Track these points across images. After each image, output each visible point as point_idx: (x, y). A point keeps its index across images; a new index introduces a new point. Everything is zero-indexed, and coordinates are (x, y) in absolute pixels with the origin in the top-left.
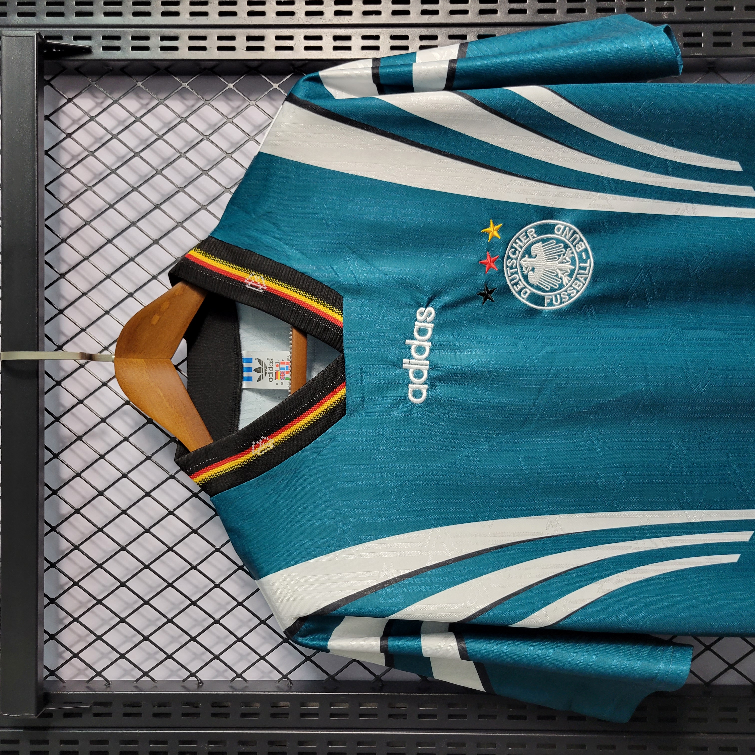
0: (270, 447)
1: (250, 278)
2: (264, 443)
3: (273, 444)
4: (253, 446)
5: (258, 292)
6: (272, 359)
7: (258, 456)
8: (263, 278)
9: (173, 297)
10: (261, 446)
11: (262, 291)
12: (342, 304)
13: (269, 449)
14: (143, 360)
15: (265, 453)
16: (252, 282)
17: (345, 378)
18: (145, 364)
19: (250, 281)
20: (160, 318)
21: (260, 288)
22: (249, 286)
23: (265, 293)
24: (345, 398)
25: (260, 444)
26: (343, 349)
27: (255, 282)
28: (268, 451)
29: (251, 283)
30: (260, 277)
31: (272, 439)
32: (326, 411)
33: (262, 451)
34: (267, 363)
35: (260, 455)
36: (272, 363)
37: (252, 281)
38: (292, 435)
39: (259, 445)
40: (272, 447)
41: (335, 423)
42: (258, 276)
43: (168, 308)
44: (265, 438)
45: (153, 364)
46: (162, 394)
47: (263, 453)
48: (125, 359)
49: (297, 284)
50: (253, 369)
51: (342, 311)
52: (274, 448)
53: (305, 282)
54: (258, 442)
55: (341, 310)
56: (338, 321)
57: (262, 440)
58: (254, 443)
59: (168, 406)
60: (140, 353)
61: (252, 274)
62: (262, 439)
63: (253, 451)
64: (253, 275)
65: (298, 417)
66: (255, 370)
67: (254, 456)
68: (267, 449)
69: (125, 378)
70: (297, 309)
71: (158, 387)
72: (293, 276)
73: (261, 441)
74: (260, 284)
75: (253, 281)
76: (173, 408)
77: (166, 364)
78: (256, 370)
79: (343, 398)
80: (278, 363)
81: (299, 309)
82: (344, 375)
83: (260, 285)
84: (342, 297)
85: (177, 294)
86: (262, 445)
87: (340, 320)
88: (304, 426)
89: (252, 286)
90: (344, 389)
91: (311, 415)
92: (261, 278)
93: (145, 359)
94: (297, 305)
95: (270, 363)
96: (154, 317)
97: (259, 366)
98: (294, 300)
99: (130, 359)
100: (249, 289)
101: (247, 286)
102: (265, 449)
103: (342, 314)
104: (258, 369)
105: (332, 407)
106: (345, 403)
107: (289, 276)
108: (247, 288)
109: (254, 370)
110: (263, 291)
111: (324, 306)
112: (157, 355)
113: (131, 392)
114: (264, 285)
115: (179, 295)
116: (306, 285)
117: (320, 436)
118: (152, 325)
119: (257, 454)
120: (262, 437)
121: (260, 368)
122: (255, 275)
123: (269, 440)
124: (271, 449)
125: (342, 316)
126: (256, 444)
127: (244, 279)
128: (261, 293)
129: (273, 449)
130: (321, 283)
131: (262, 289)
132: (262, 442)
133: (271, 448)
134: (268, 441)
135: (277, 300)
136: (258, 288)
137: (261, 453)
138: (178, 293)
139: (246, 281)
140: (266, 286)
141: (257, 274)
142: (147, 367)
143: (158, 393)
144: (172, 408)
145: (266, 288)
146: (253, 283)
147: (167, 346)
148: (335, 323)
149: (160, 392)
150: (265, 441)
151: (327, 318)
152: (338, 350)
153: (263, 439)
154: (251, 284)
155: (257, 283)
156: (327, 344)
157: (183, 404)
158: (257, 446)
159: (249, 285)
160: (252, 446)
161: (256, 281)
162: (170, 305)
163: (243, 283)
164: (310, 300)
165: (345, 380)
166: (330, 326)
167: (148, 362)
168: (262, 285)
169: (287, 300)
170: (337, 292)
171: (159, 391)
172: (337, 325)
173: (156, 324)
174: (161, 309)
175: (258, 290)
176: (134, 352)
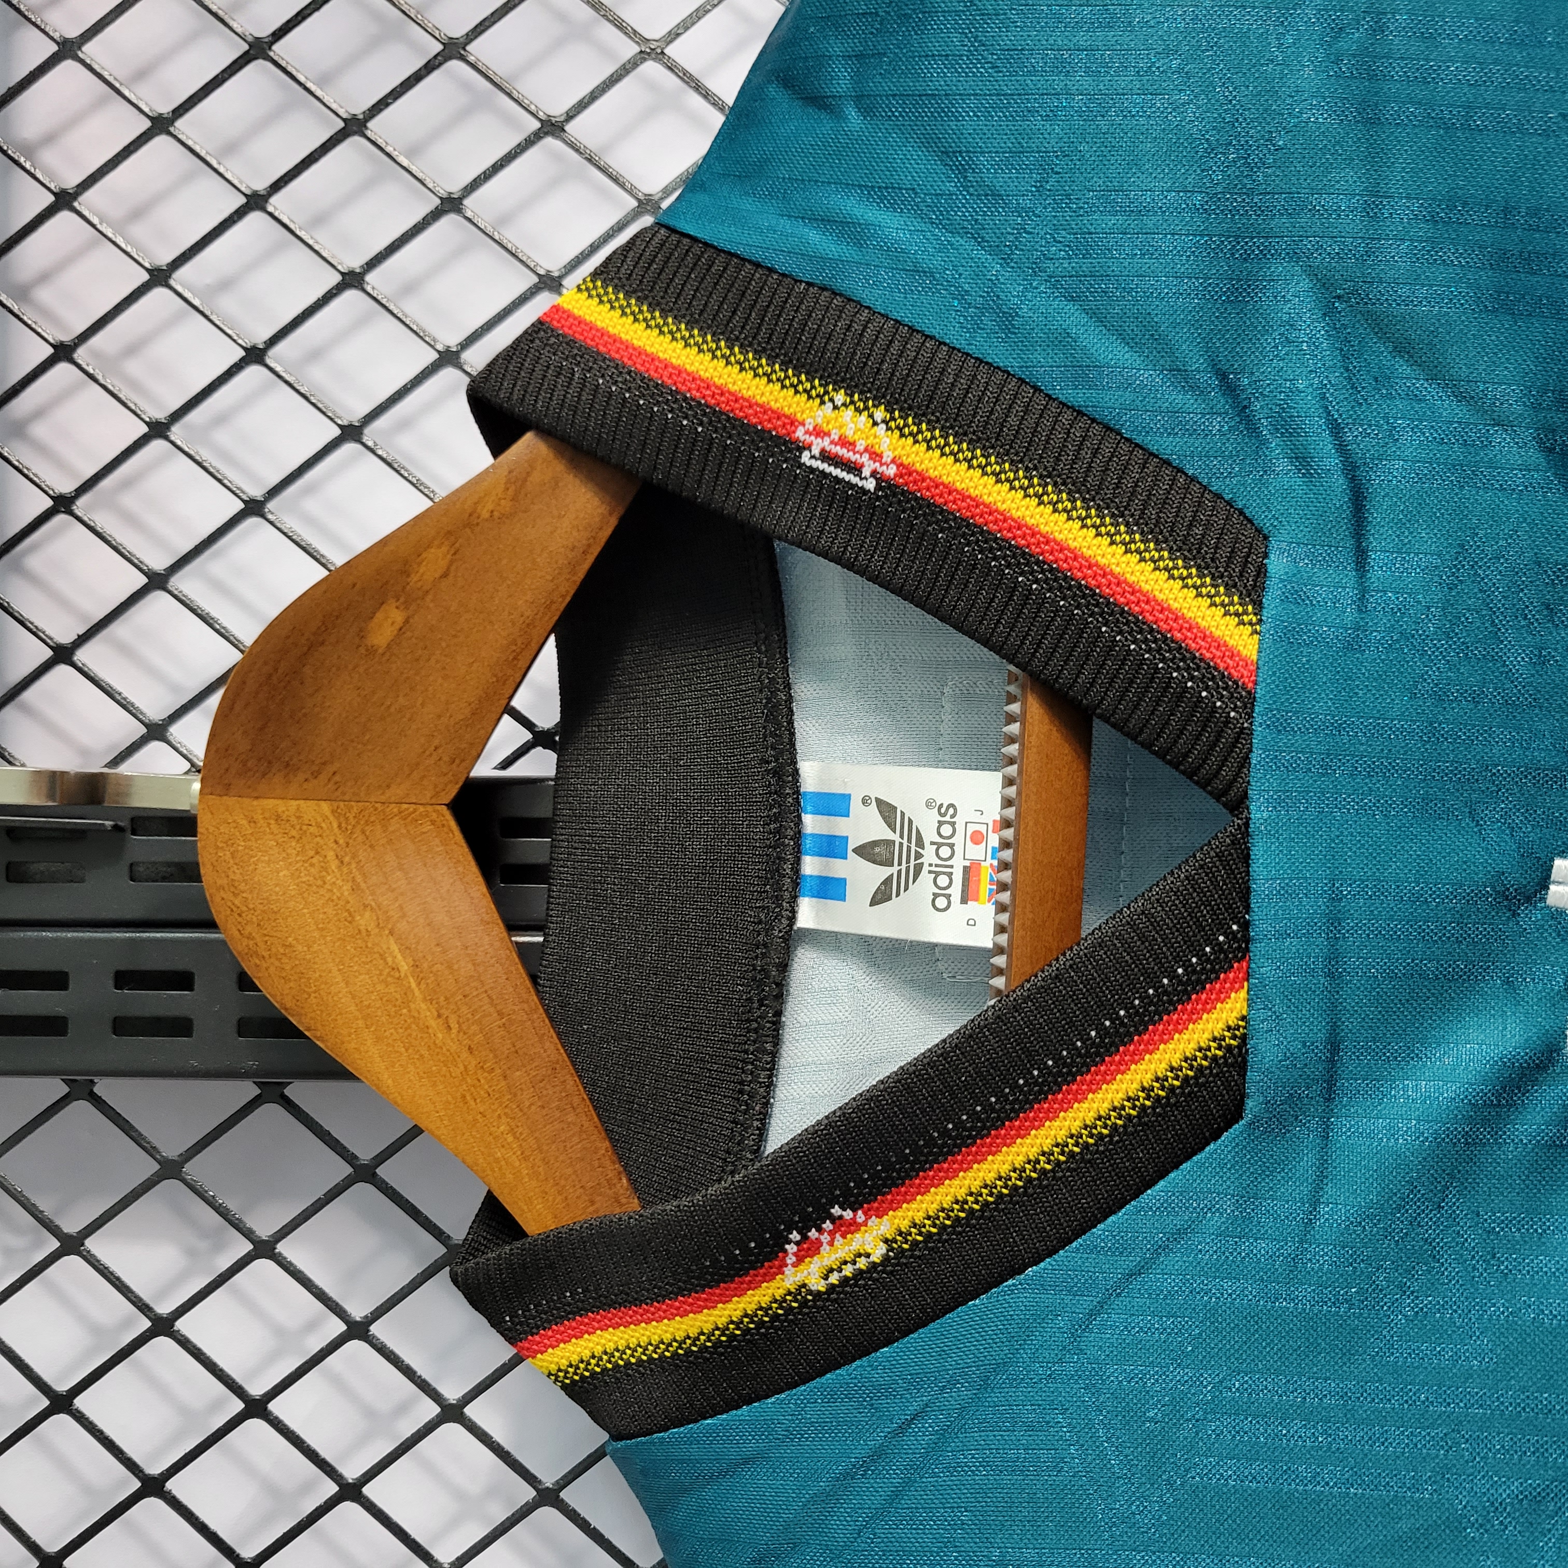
0: (868, 1256)
1: (819, 420)
2: (844, 1236)
3: (886, 1241)
4: (791, 1248)
5: (852, 486)
6: (951, 805)
7: (810, 1292)
8: (884, 421)
9: (468, 525)
10: (825, 1247)
11: (870, 485)
12: (1262, 571)
13: (862, 1263)
14: (325, 807)
15: (845, 1281)
16: (827, 441)
17: (1247, 940)
18: (335, 825)
19: (819, 432)
20: (407, 621)
21: (866, 472)
22: (813, 457)
23: (886, 496)
24: (1244, 1038)
25: (825, 1238)
26: (1245, 796)
27: (844, 442)
28: (859, 1274)
29: (826, 443)
30: (871, 416)
31: (878, 1216)
32: (1148, 1098)
33: (831, 1270)
34: (927, 824)
35: (821, 1286)
36: (953, 824)
37: (828, 434)
38: (977, 1202)
39: (819, 1243)
40: (878, 1252)
41: (1188, 1157)
42: (857, 410)
43: (445, 575)
44: (848, 1214)
45: (368, 829)
46: (404, 967)
47: (834, 1279)
48: (246, 801)
49: (1049, 462)
50: (852, 845)
51: (1259, 606)
52: (886, 1259)
53: (1086, 454)
54: (813, 1234)
55: (1254, 602)
56: (1234, 654)
57: (833, 1222)
58: (795, 1236)
59: (433, 1023)
60: (316, 775)
61: (832, 400)
62: (833, 1220)
63: (788, 1270)
64: (835, 408)
65: (1011, 1120)
66: (859, 851)
67: (789, 1293)
68: (854, 1263)
69: (242, 886)
70: (1037, 581)
71: (391, 933)
72: (1031, 421)
73: (828, 1225)
74: (866, 450)
75: (835, 436)
76: (454, 1031)
77: (428, 827)
78: (867, 851)
79: (1234, 1037)
80: (983, 829)
81: (1046, 581)
82: (1246, 926)
83: (866, 457)
84: (1266, 538)
85: (485, 514)
86: (831, 1244)
87: (1244, 652)
88: (1037, 1161)
89: (825, 456)
90: (1243, 994)
91: (1071, 1114)
92: (875, 424)
93: (335, 804)
94: (1038, 562)
95: (941, 823)
96: (379, 615)
97: (885, 833)
98: (1024, 537)
99: (269, 803)
100: (812, 470)
101: (805, 458)
102: (845, 1263)
103: (1260, 621)
104: (877, 850)
105: (1177, 1078)
106: (1245, 1061)
107: (1013, 420)
108: (801, 465)
109: (855, 851)
110: (878, 487)
111: (1171, 577)
112: (388, 786)
113: (266, 954)
114: (887, 457)
115: (496, 514)
116: (1089, 468)
117: (1112, 1218)
118: (371, 651)
119: (804, 1285)
120: (836, 1211)
121: (889, 843)
122: (844, 405)
123: (865, 1224)
124: (874, 1265)
125: (1255, 632)
126: (805, 1238)
127: (793, 422)
128: (864, 491)
129: (882, 1264)
130: (1167, 463)
131: (874, 474)
132: (832, 1233)
133: (876, 1257)
134: (861, 1225)
135: (942, 531)
136: (856, 469)
137: (826, 1278)
138: (490, 506)
139: (800, 433)
140: (893, 461)
141: (852, 402)
142: (341, 842)
143: (389, 960)
144: (449, 1028)
145: (891, 471)
146: (832, 442)
147: (436, 748)
148: (1222, 666)
149: (399, 957)
150: (847, 1228)
151: (1178, 635)
152: (1218, 796)
153: (841, 1217)
154: (823, 451)
155: (853, 444)
156: (1169, 763)
157: (500, 1014)
158: (809, 1250)
159: (816, 451)
160: (786, 1251)
161: (850, 434)
162: (451, 562)
163: (785, 443)
164: (1106, 541)
165: (1247, 949)
166: (1192, 678)
167: (351, 816)
168: (876, 456)
169: (988, 536)
170: (1241, 513)
171: (395, 948)
172: (1230, 677)
173: (389, 647)
174: (414, 578)
175: (855, 480)
176: (289, 768)
